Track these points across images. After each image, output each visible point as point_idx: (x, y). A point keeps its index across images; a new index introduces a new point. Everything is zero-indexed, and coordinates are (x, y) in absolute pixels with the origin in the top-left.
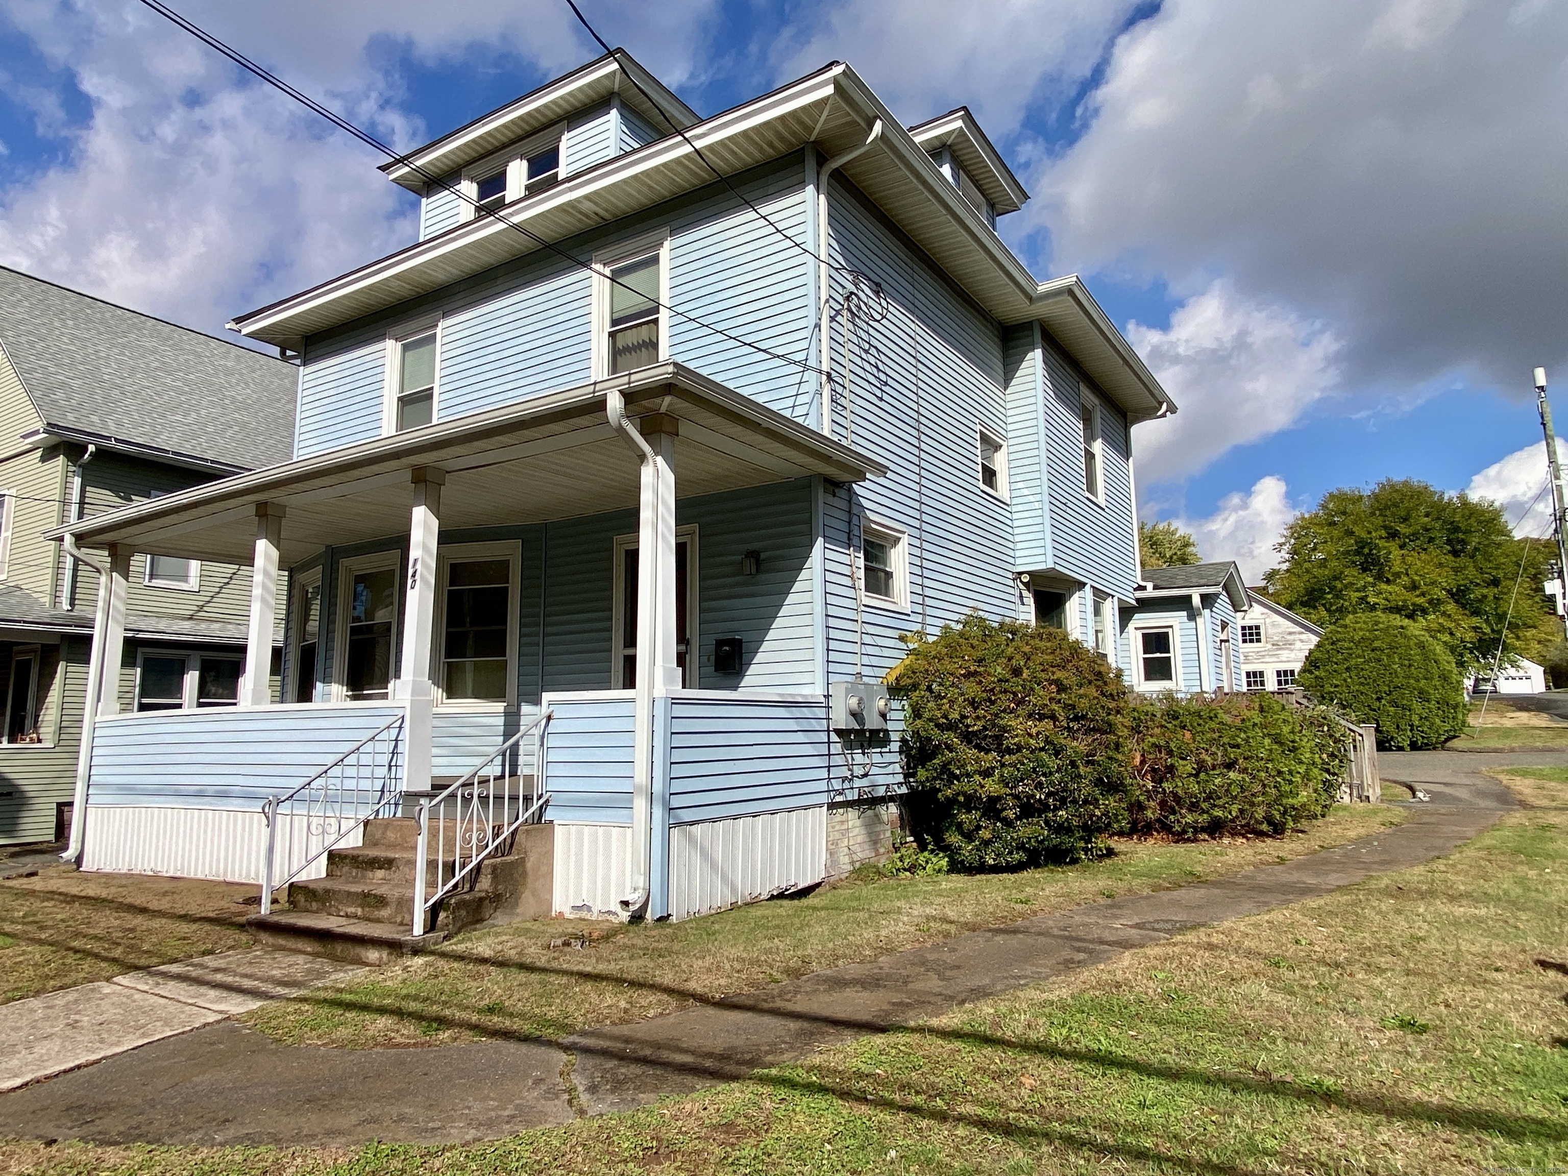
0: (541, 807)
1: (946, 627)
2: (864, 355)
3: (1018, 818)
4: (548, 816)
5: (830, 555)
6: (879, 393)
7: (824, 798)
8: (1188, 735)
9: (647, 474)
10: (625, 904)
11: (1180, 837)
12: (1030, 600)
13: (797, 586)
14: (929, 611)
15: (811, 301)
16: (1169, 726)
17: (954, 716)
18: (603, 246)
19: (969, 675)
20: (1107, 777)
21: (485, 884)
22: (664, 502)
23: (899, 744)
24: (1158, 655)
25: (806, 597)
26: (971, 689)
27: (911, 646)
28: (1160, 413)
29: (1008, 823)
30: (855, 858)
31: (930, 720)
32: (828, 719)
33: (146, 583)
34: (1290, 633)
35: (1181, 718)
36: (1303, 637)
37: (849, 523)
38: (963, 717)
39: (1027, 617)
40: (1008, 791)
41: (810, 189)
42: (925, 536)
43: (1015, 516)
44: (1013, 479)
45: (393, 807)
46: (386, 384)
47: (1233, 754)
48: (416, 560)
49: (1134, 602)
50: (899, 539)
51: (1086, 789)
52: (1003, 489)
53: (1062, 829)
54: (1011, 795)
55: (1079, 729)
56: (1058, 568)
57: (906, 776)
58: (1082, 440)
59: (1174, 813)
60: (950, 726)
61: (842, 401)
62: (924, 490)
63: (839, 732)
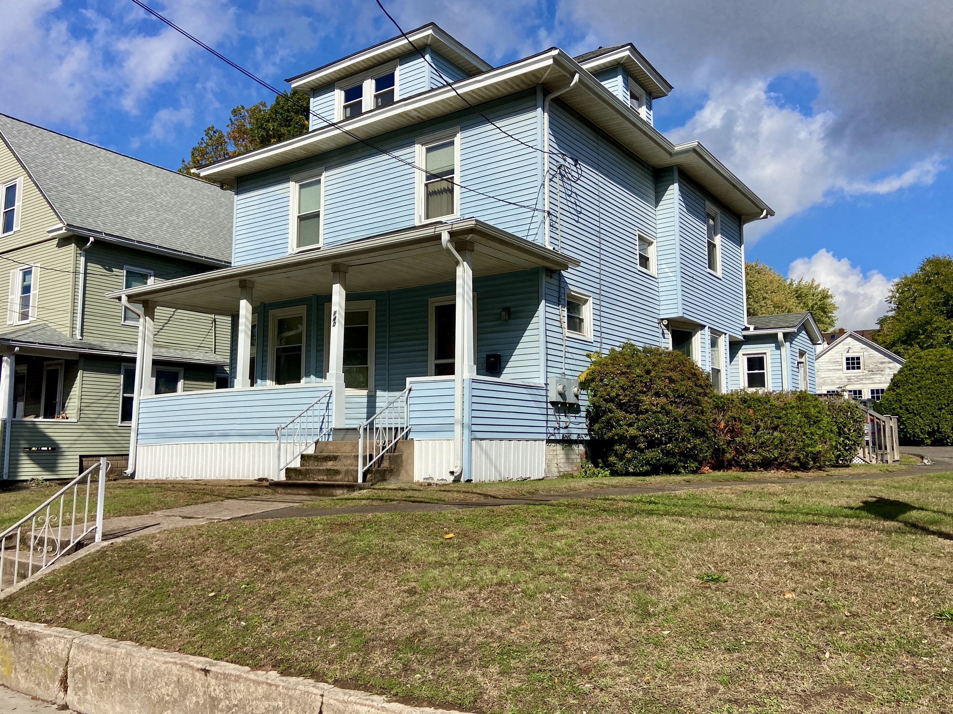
0: (407, 433)
1: (613, 350)
2: (568, 198)
3: (647, 448)
4: (410, 437)
5: (548, 309)
6: (576, 218)
7: (544, 437)
8: (751, 411)
9: (459, 271)
10: (452, 473)
11: (745, 468)
12: (669, 336)
13: (530, 326)
14: (604, 341)
15: (539, 172)
16: (742, 406)
17: (613, 394)
18: (422, 134)
19: (623, 373)
20: (695, 427)
21: (385, 464)
22: (468, 285)
23: (585, 413)
24: (757, 371)
25: (535, 332)
26: (623, 381)
27: (593, 359)
28: (762, 216)
29: (642, 451)
30: (562, 470)
31: (601, 397)
32: (547, 396)
33: (122, 323)
34: (882, 363)
35: (749, 402)
36: (891, 365)
37: (559, 292)
38: (618, 395)
39: (667, 346)
40: (640, 433)
41: (540, 110)
42: (603, 298)
43: (660, 285)
44: (660, 262)
45: (327, 436)
46: (290, 208)
47: (776, 422)
48: (335, 312)
49: (742, 338)
50: (587, 300)
51: (682, 432)
52: (653, 269)
53: (668, 453)
54: (642, 435)
55: (680, 403)
56: (685, 316)
57: (590, 430)
58: (706, 237)
59: (742, 455)
60: (612, 400)
61: (556, 225)
62: (602, 272)
63: (553, 403)
